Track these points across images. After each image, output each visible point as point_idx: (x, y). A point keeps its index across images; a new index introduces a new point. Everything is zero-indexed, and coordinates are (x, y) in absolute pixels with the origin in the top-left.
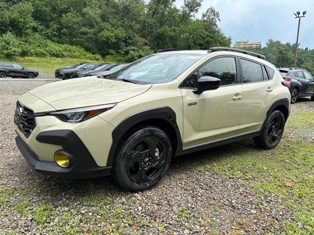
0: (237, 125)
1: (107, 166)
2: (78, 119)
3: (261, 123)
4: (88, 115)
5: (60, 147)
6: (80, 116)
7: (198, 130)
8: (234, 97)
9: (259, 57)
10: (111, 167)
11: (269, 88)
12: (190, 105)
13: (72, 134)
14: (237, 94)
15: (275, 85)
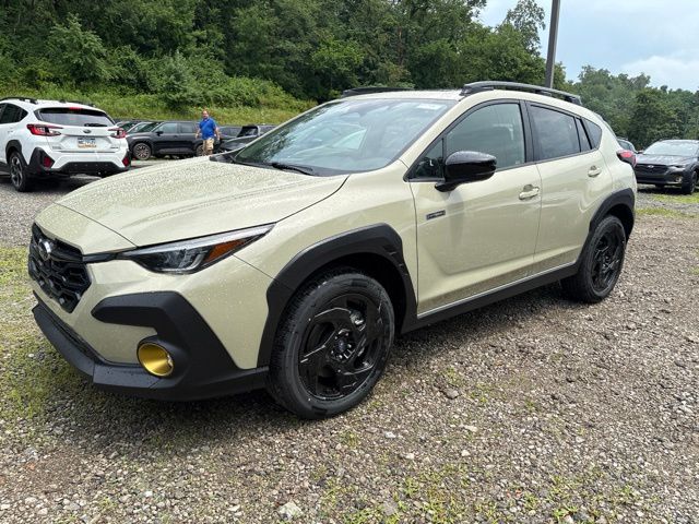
0: (528, 255)
1: (259, 366)
2: (189, 265)
3: (579, 246)
4: (211, 255)
5: (151, 332)
6: (193, 258)
7: (448, 273)
8: (523, 194)
9: (567, 99)
10: (267, 369)
11: (593, 168)
12: (430, 216)
13: (177, 301)
14: (529, 187)
15: (606, 161)
